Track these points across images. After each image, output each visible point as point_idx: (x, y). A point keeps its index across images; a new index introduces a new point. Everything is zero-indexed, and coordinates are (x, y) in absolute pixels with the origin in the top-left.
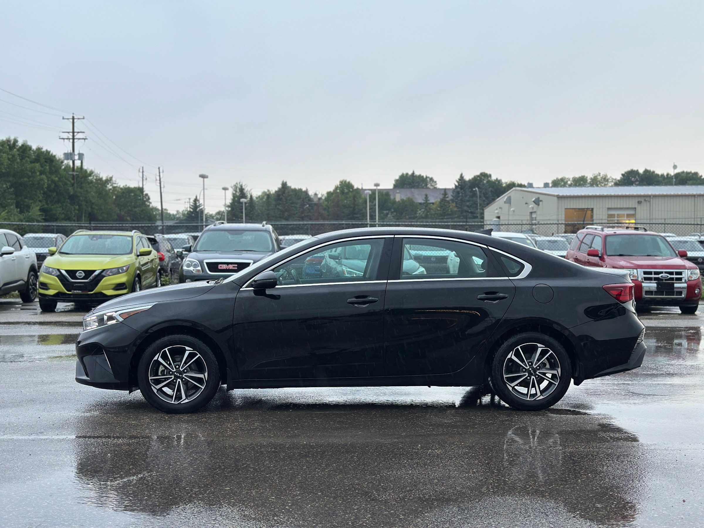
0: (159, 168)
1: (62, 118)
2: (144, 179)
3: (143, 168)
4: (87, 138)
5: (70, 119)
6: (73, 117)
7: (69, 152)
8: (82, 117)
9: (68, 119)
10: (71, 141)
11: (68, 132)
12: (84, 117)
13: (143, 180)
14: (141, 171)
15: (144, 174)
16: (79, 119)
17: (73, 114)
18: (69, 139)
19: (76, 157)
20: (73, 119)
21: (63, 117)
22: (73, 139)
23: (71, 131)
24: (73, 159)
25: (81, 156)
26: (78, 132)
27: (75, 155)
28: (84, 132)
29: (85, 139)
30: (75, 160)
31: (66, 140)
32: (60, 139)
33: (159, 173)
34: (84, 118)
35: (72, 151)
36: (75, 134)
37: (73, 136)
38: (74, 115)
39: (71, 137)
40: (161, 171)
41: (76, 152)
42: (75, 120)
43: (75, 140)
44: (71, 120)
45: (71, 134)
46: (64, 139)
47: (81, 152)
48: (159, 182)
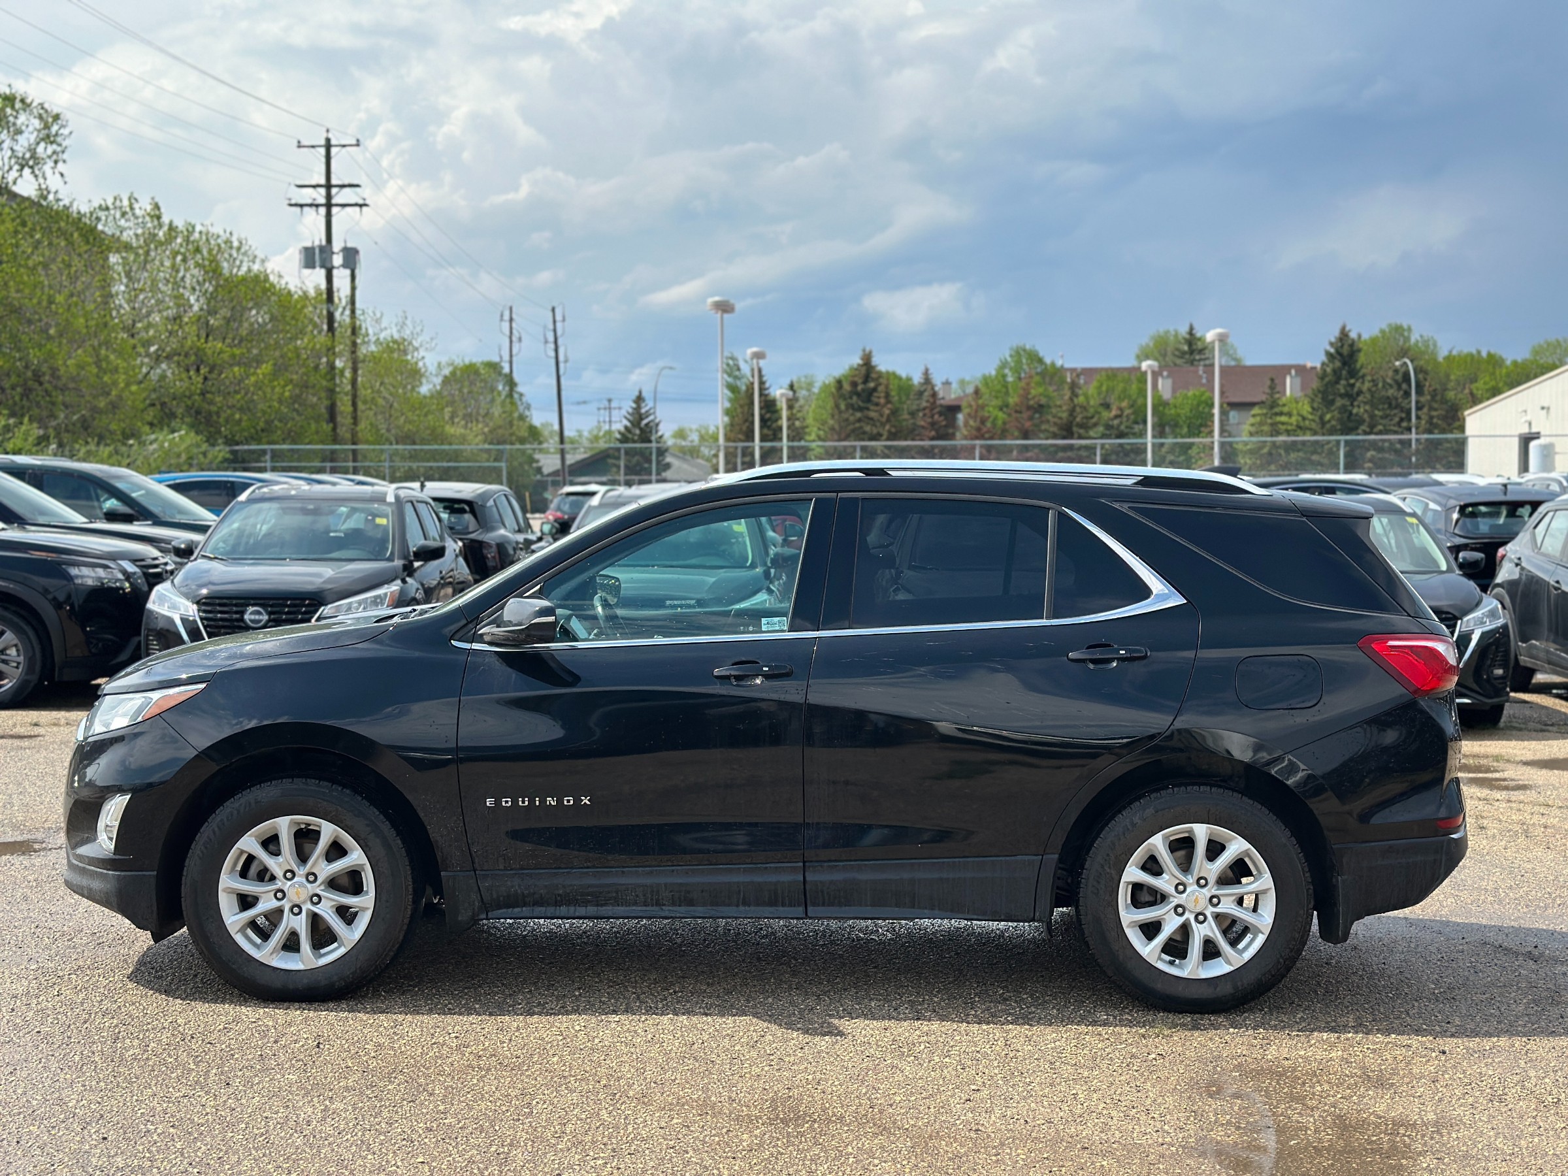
0: (553, 310)
2: (514, 339)
5: (319, 146)
6: (328, 140)
7: (317, 243)
9: (313, 147)
10: (323, 210)
11: (314, 187)
13: (511, 342)
14: (507, 317)
15: (514, 325)
18: (317, 206)
19: (337, 260)
20: (328, 146)
22: (329, 205)
24: (329, 266)
25: (351, 255)
26: (342, 186)
27: (333, 253)
28: (358, 186)
29: (361, 206)
30: (333, 267)
31: (306, 209)
32: (291, 205)
33: (555, 322)
34: (358, 145)
35: (324, 242)
36: (334, 191)
37: (329, 196)
38: (330, 136)
39: (323, 201)
41: (337, 246)
42: (334, 150)
43: (335, 210)
44: (322, 151)
45: (323, 191)
46: (301, 206)
47: (349, 245)
48: (552, 346)
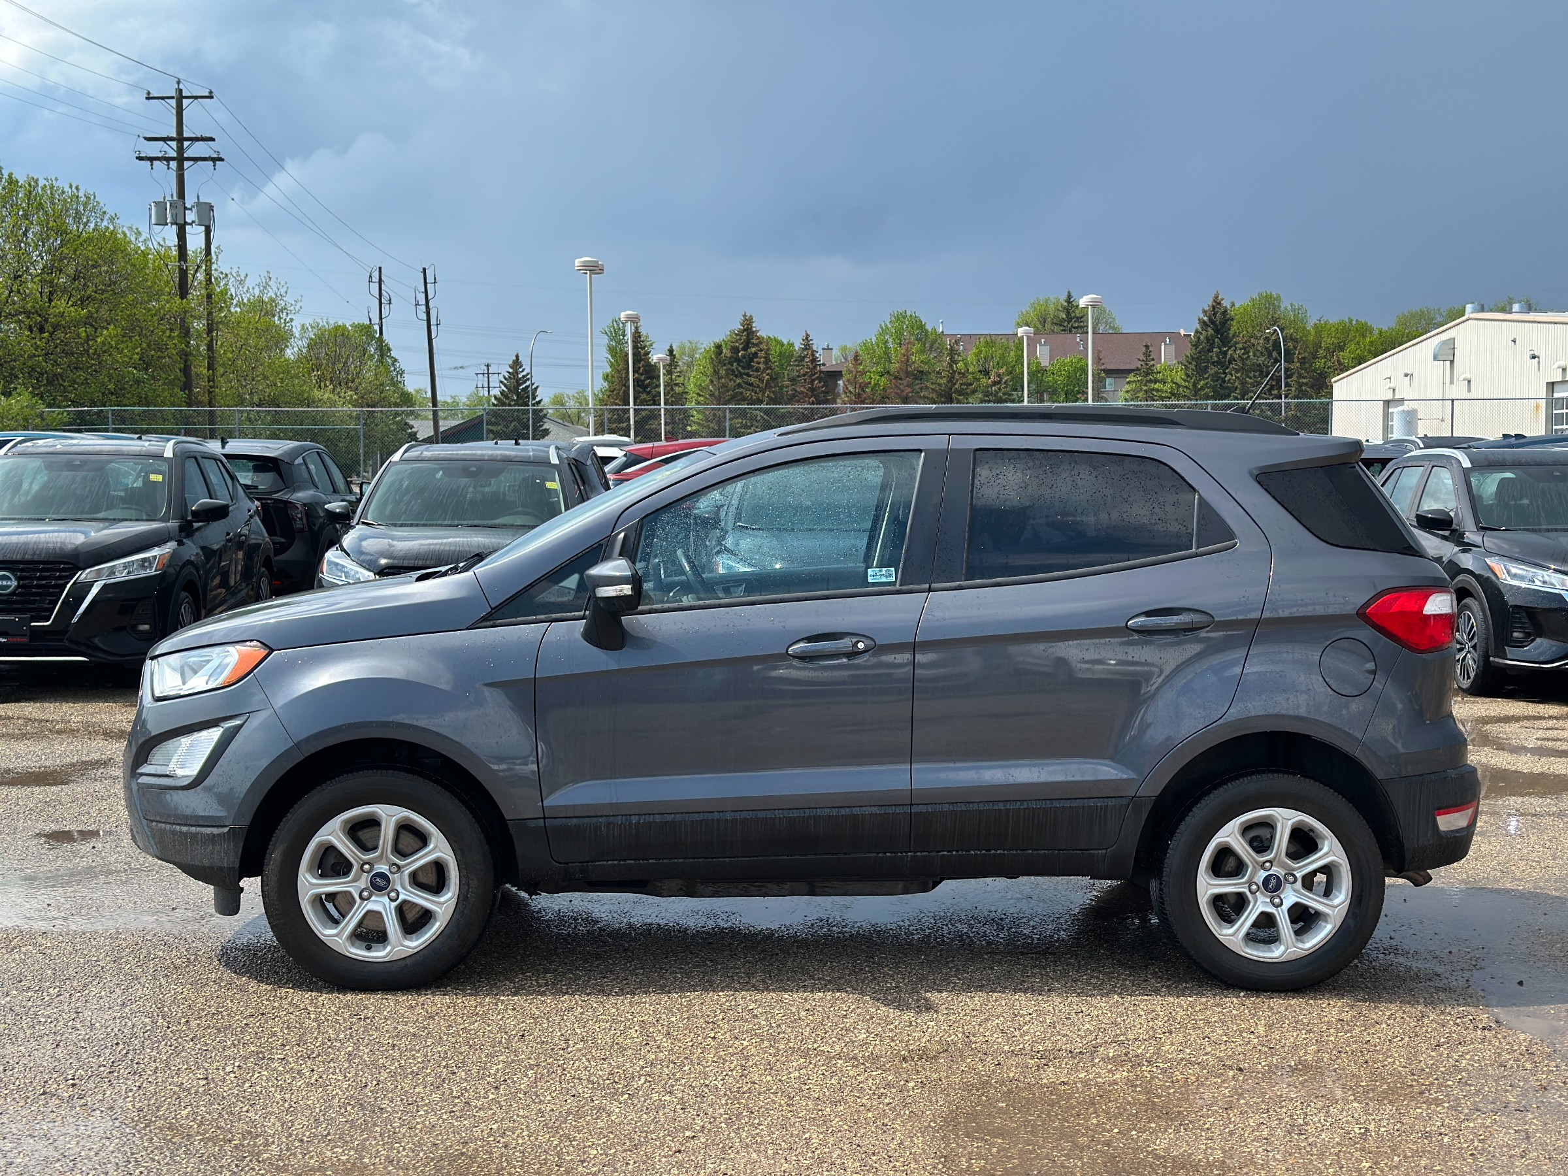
0: (424, 270)
1: (146, 95)
2: (383, 301)
3: (380, 268)
4: (222, 156)
5: (172, 98)
6: (181, 91)
7: (168, 197)
8: (207, 94)
9: (163, 98)
10: (173, 164)
11: (164, 140)
12: (211, 92)
13: (381, 303)
14: (376, 275)
15: (383, 286)
16: (196, 98)
17: (179, 83)
18: (168, 159)
20: (180, 97)
21: (149, 93)
22: (181, 159)
23: (174, 135)
24: (181, 221)
25: (206, 212)
26: (194, 139)
27: (185, 208)
28: (212, 139)
29: (214, 160)
30: (186, 223)
31: (156, 163)
32: (140, 158)
33: (426, 283)
34: (211, 97)
35: (176, 197)
36: (186, 144)
37: (180, 150)
38: (181, 86)
39: (174, 155)
40: (430, 279)
41: (190, 201)
42: (185, 102)
43: (187, 164)
44: (173, 102)
45: (174, 144)
46: (152, 159)
47: (204, 199)
48: (424, 308)
